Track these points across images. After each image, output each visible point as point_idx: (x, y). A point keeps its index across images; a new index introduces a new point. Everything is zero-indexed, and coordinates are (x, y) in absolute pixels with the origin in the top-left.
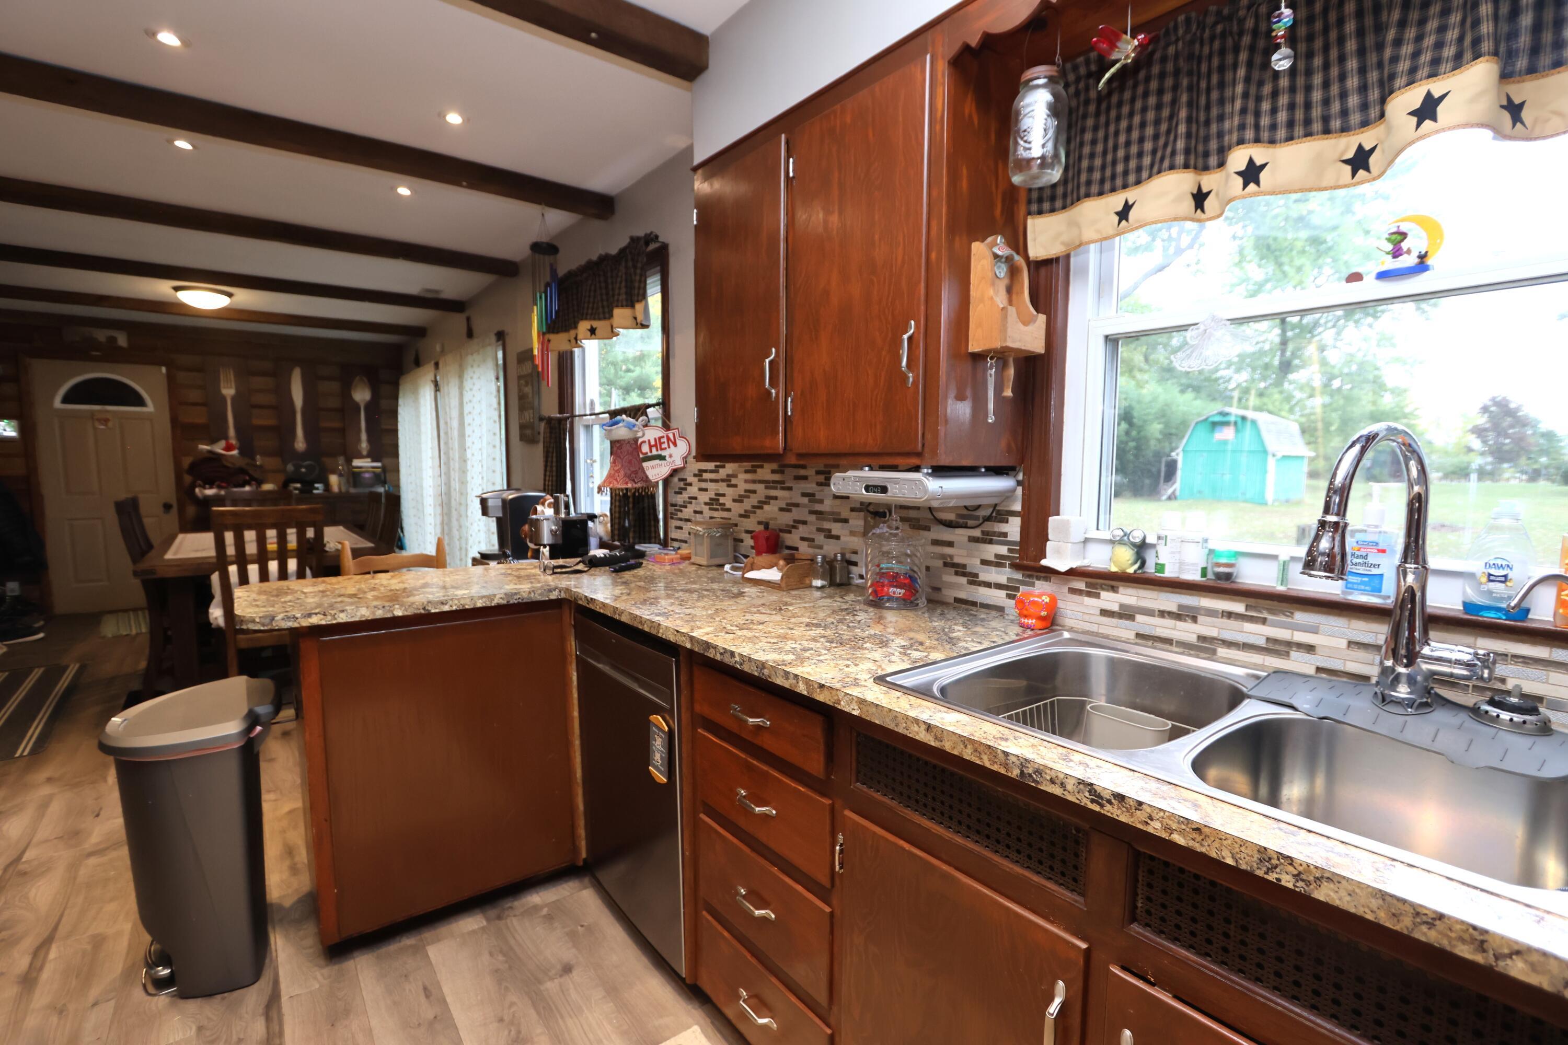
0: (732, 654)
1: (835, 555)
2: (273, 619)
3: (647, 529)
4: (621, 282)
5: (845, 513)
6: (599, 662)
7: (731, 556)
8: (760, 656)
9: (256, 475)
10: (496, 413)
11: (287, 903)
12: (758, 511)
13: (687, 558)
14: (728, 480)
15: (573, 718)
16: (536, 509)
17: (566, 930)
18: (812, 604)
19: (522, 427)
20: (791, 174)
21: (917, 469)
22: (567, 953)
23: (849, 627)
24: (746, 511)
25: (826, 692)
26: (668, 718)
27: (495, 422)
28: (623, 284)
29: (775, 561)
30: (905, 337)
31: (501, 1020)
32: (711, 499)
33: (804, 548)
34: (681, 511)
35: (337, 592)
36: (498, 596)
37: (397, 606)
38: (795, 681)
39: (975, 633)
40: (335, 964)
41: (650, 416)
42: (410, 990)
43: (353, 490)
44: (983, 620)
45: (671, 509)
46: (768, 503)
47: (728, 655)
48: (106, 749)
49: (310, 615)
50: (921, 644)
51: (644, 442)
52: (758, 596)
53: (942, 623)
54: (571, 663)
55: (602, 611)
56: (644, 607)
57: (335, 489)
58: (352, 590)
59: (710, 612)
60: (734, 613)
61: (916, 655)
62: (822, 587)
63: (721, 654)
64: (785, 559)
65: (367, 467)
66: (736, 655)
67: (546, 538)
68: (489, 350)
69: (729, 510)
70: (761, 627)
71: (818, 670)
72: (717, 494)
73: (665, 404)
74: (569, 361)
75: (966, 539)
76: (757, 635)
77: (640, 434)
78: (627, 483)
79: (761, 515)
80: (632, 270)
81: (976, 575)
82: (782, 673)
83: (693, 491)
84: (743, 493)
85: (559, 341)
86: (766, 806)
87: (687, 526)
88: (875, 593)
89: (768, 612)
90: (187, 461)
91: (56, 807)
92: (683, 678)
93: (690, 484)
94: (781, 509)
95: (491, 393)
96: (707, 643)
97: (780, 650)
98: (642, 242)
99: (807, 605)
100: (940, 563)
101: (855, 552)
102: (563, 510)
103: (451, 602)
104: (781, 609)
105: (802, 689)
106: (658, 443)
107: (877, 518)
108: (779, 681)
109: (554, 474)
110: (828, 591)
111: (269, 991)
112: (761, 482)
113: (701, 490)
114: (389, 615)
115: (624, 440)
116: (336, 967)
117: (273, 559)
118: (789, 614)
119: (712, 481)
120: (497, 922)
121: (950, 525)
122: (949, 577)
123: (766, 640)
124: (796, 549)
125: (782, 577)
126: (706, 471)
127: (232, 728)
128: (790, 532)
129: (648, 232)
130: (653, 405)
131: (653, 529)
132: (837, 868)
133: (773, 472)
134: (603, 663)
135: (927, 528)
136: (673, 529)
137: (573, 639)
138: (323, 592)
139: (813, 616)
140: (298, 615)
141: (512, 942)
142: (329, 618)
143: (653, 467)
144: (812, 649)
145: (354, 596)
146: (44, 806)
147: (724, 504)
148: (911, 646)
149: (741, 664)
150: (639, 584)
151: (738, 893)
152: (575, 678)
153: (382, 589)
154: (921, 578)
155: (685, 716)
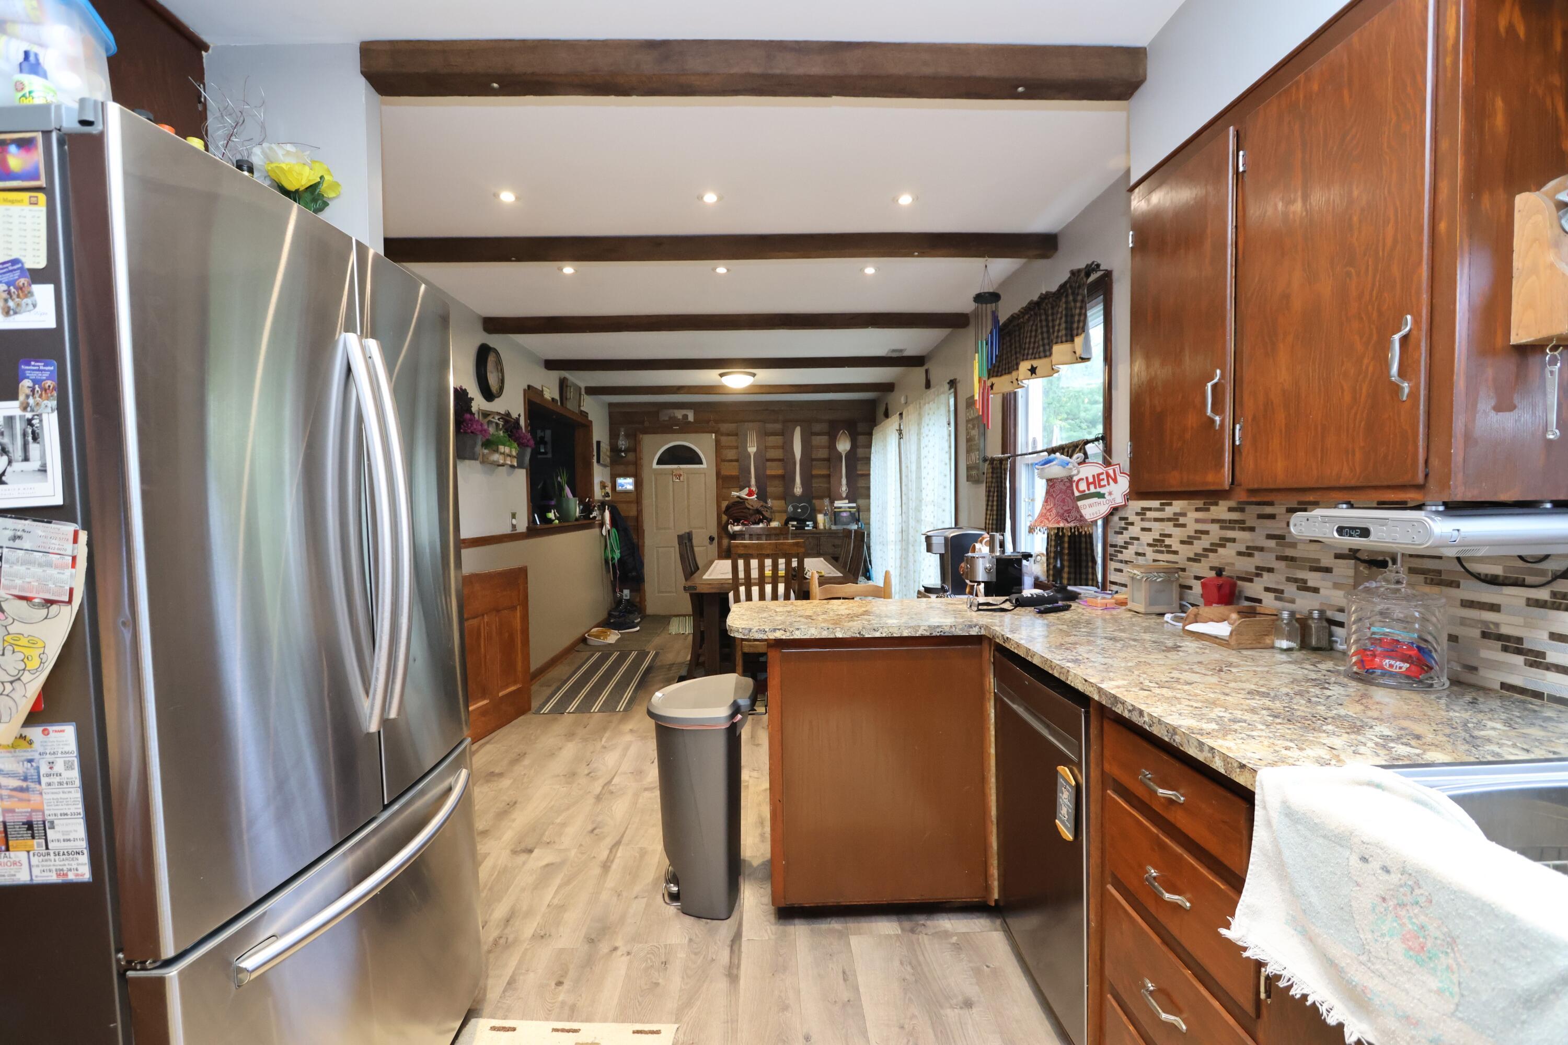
0: (1141, 713)
1: (1311, 612)
2: (750, 630)
3: (1084, 570)
4: (1061, 318)
5: (1327, 561)
6: (1014, 703)
7: (1176, 605)
8: (1172, 720)
9: (767, 514)
10: (947, 456)
11: (755, 863)
12: (1211, 555)
13: (1123, 603)
14: (1175, 520)
15: (989, 754)
16: (974, 546)
17: (971, 965)
18: (1266, 669)
19: (969, 468)
20: (1241, 169)
21: (1419, 507)
22: (972, 990)
23: (1309, 701)
24: (1196, 554)
25: (1247, 773)
26: (1076, 771)
27: (946, 464)
28: (1063, 319)
29: (1226, 612)
30: (1397, 337)
31: (902, 1027)
32: (1154, 540)
33: (1269, 601)
34: (1121, 552)
35: (799, 613)
36: (922, 628)
37: (838, 629)
38: (1210, 755)
39: (1525, 736)
40: (781, 925)
41: (1089, 453)
42: (832, 969)
43: (834, 527)
44: (1550, 719)
45: (1111, 550)
46: (1224, 546)
47: (1136, 713)
48: (651, 714)
49: (775, 630)
50: (1418, 737)
51: (1082, 479)
52: (1197, 653)
53: (1466, 715)
54: (989, 699)
55: (1016, 651)
56: (1058, 652)
57: (821, 526)
58: (809, 613)
59: (1130, 664)
60: (1159, 669)
61: (1401, 750)
62: (1289, 650)
63: (1130, 711)
64: (1239, 612)
65: (845, 507)
66: (1145, 715)
67: (981, 575)
68: (943, 398)
69: (1176, 553)
70: (1186, 687)
71: (1243, 746)
72: (1161, 535)
73: (1106, 439)
74: (1012, 402)
75: (1523, 602)
76: (1179, 696)
77: (1075, 472)
78: (1058, 523)
79: (1214, 559)
80: (1072, 304)
81: (1542, 655)
82: (1196, 743)
83: (1134, 531)
84: (1192, 534)
85: (1002, 384)
86: (1179, 895)
87: (1126, 568)
88: (1361, 663)
89: (1203, 671)
90: (724, 504)
91: (633, 750)
92: (1094, 732)
93: (1132, 524)
94: (1240, 554)
95: (943, 438)
96: (1115, 697)
97: (1201, 717)
98: (1083, 274)
99: (1259, 669)
100: (1476, 633)
101: (1341, 610)
102: (998, 548)
103: (881, 630)
104: (1221, 670)
105: (1218, 765)
106: (1097, 481)
107: (1374, 569)
108: (1192, 751)
109: (995, 513)
110: (1297, 655)
111: (734, 929)
112: (1214, 521)
113: (1143, 529)
114: (832, 636)
115: (1057, 479)
116: (781, 928)
117: (769, 583)
118: (1230, 677)
119: (1156, 520)
120: (910, 934)
121: (1493, 581)
122: (1492, 653)
123: (1187, 703)
124: (1260, 601)
125: (1231, 633)
126: (1150, 509)
127: (723, 712)
128: (1251, 581)
129: (1090, 262)
130: (1092, 441)
131: (1090, 570)
132: (1263, 996)
133: (1231, 509)
134: (1018, 705)
135: (1455, 584)
136: (1113, 571)
137: (992, 676)
138: (789, 612)
139: (1262, 682)
140: (767, 630)
141: (921, 958)
142: (788, 634)
143: (1090, 506)
144: (1245, 721)
145: (809, 617)
146: (626, 749)
147: (1170, 546)
148: (1399, 738)
149: (1150, 726)
150: (1061, 627)
151: (1144, 986)
152: (992, 715)
153: (832, 613)
154: (1441, 651)
155: (1094, 774)
